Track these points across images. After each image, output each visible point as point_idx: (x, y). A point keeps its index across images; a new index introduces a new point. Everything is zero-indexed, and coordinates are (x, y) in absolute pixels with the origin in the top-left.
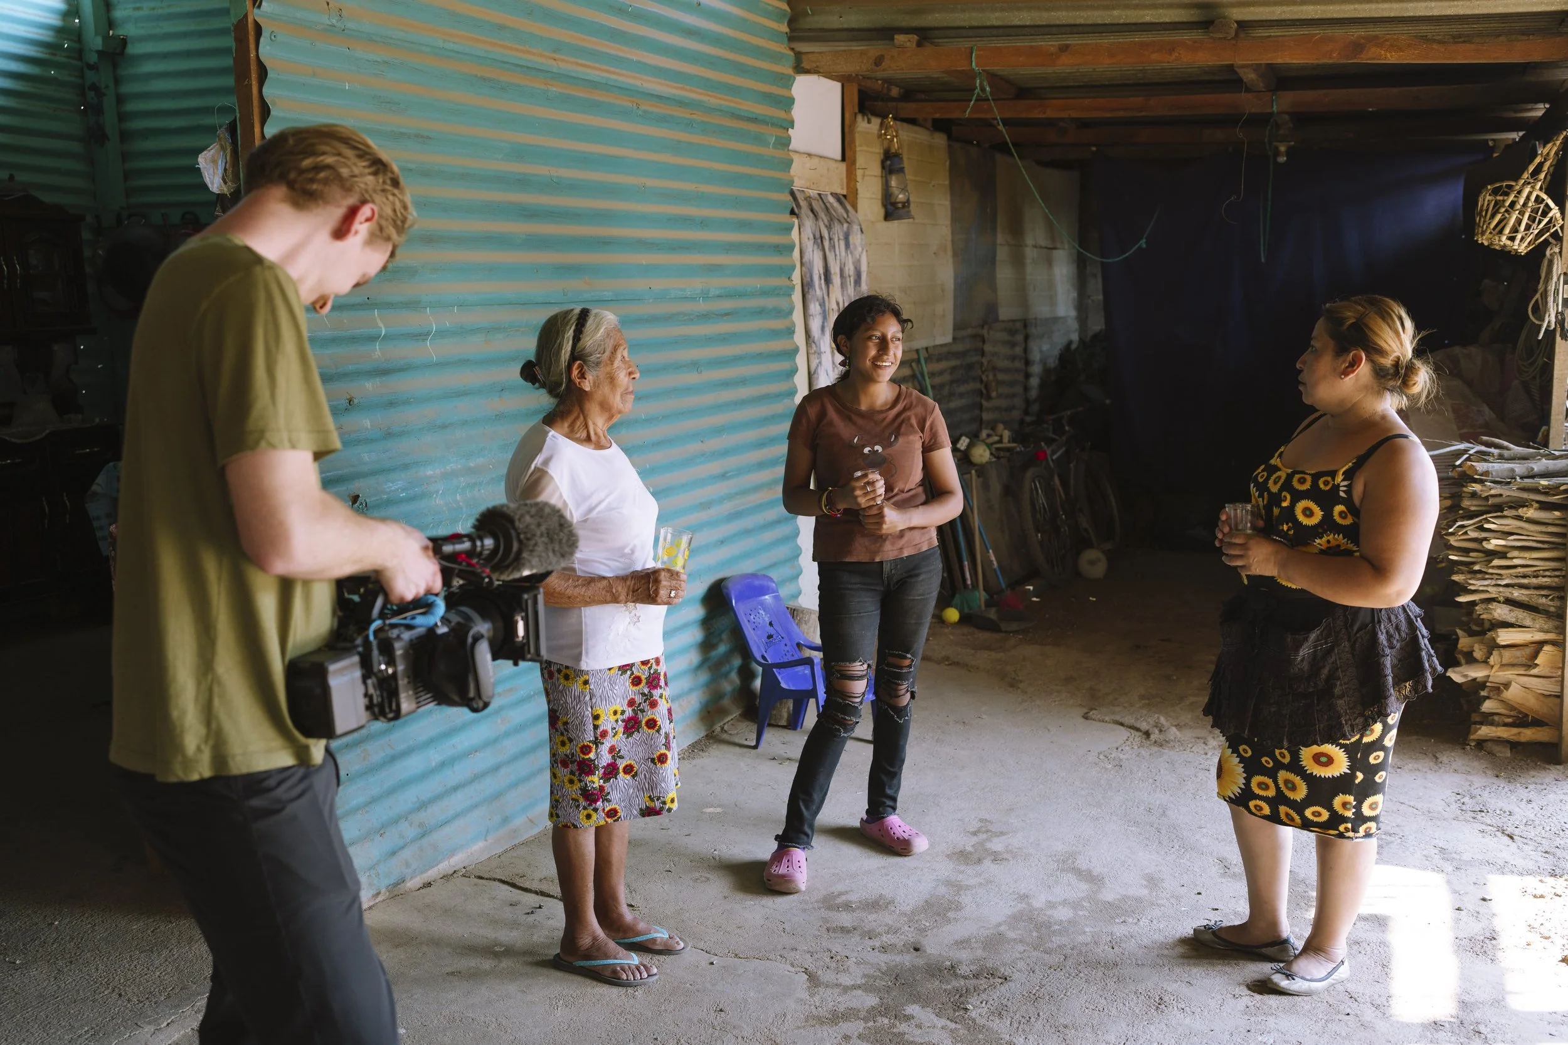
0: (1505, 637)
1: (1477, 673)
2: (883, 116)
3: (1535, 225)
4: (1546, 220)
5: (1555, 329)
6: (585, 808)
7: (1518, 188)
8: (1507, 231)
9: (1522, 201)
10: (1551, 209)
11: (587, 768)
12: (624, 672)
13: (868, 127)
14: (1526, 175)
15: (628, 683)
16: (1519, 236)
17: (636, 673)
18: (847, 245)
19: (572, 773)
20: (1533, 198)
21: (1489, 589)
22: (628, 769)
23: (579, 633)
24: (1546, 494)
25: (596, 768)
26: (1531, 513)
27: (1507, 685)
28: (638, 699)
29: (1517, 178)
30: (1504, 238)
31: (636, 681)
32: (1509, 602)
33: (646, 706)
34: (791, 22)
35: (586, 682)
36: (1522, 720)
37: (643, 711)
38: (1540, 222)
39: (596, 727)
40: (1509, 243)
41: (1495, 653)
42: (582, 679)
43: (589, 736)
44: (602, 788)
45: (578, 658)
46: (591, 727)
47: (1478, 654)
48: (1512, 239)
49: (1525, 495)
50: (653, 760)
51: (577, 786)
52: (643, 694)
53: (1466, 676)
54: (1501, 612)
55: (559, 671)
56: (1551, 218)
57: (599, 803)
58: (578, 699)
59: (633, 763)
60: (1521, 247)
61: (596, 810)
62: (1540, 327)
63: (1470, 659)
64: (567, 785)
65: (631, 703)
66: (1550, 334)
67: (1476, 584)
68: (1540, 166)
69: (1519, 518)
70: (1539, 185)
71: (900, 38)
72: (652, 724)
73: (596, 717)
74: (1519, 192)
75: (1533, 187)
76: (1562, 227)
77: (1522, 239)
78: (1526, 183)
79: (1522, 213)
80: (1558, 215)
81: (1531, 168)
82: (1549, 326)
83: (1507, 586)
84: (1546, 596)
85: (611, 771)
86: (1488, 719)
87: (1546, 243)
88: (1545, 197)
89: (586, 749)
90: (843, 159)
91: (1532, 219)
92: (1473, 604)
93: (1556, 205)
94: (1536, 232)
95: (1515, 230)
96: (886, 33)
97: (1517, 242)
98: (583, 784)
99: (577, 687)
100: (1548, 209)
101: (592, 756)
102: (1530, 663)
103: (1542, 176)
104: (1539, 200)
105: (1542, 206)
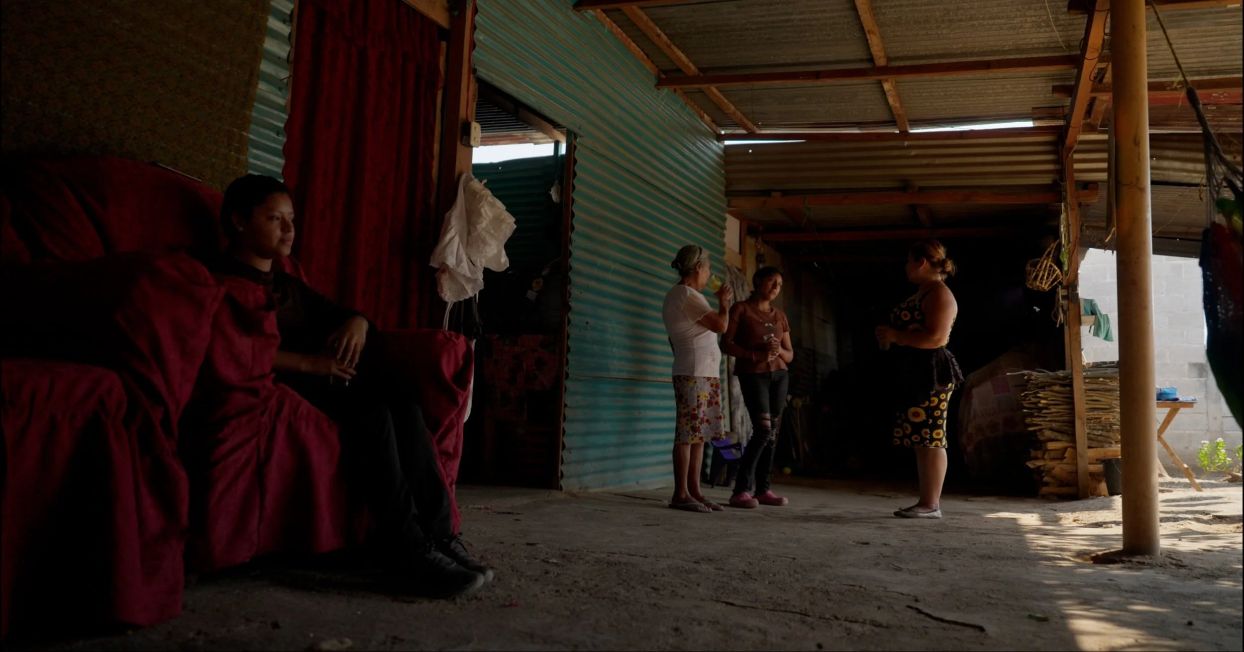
0: (1051, 446)
1: (1039, 463)
2: (757, 238)
3: (1050, 277)
4: (1055, 275)
5: (1064, 323)
6: (692, 435)
7: (1042, 261)
8: (1039, 279)
9: (1044, 266)
10: (1056, 271)
11: (695, 417)
12: (708, 381)
13: (750, 241)
14: (1044, 256)
15: (709, 386)
16: (1044, 282)
17: (712, 382)
18: (743, 290)
19: (688, 420)
20: (1048, 265)
21: (1042, 423)
22: (707, 421)
23: (694, 362)
24: (1063, 380)
25: (698, 418)
26: (1057, 388)
27: (1053, 468)
28: (712, 393)
29: (1041, 257)
30: (1038, 283)
31: (712, 385)
32: (1051, 429)
33: (715, 396)
34: (726, 187)
35: (695, 382)
36: (1062, 483)
37: (713, 398)
38: (1052, 276)
39: (698, 401)
40: (1040, 285)
41: (1047, 453)
42: (694, 380)
43: (695, 404)
44: (699, 427)
45: (693, 372)
46: (696, 401)
47: (1040, 456)
48: (1041, 283)
49: (1053, 381)
50: (717, 418)
51: (689, 425)
52: (714, 391)
53: (1035, 465)
54: (1048, 433)
55: (684, 379)
56: (1057, 274)
57: (697, 433)
58: (692, 389)
59: (709, 418)
60: (1046, 286)
61: (695, 436)
62: (1056, 323)
63: (1036, 458)
64: (685, 426)
65: (710, 394)
66: (1062, 325)
67: (1036, 420)
68: (1050, 253)
69: (1052, 391)
70: (1050, 260)
71: (774, 194)
72: (717, 403)
73: (698, 397)
74: (1042, 263)
75: (1048, 261)
76: (1062, 279)
77: (1046, 283)
78: (1045, 259)
79: (1045, 272)
80: (1060, 273)
81: (1046, 253)
82: (1061, 321)
83: (1049, 421)
84: (1067, 426)
85: (702, 422)
86: (1047, 484)
87: (1056, 287)
88: (1053, 265)
89: (694, 410)
90: (740, 253)
91: (1049, 274)
92: (1035, 431)
93: (1059, 268)
94: (1051, 280)
95: (1042, 279)
96: (767, 193)
97: (1044, 284)
98: (692, 425)
99: (691, 384)
100: (1054, 271)
101: (696, 412)
102: (1062, 458)
103: (1051, 256)
104: (1051, 266)
105: (1052, 269)
